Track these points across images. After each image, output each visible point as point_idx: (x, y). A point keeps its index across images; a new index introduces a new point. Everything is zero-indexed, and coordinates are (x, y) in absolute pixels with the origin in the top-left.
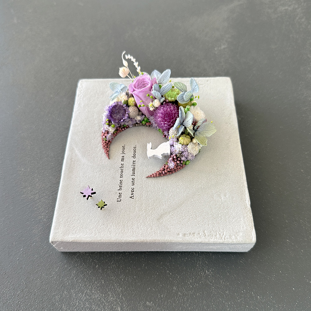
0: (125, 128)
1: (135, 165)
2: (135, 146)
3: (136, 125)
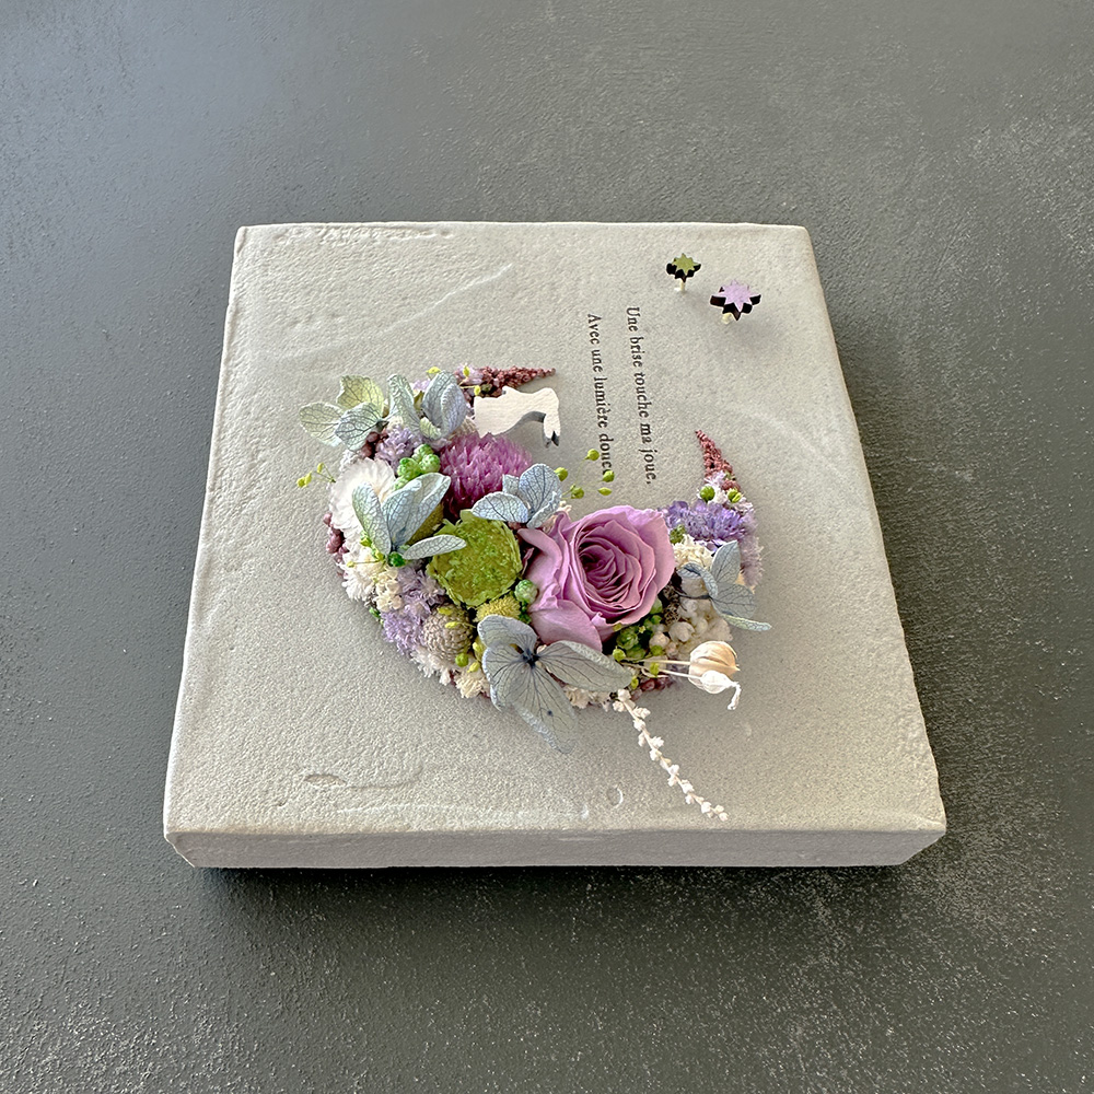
1: (598, 410)
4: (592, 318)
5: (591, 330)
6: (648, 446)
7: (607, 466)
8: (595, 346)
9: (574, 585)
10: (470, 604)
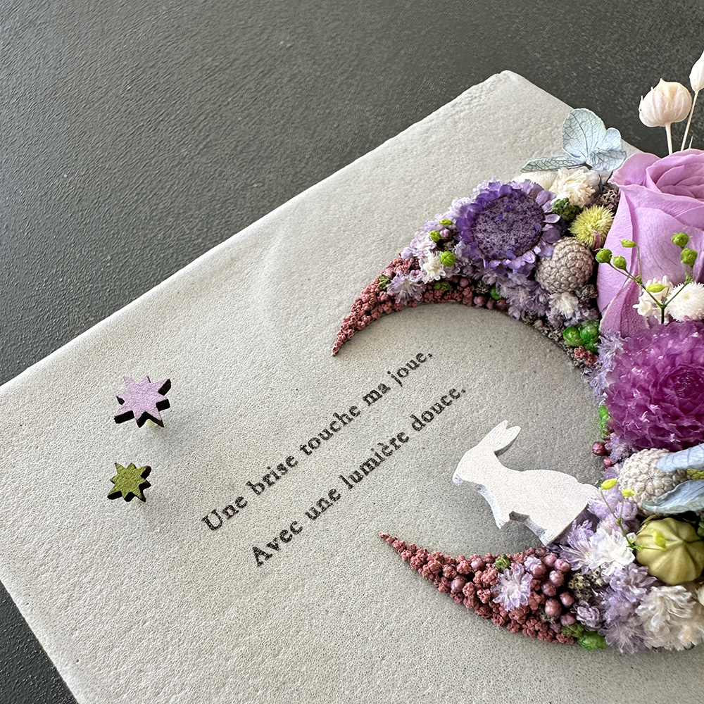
0: (489, 305)
1: (389, 454)
2: (459, 390)
3: (538, 323)
4: (262, 558)
5: (281, 544)
6: (391, 383)
7: (449, 399)
8: (304, 522)
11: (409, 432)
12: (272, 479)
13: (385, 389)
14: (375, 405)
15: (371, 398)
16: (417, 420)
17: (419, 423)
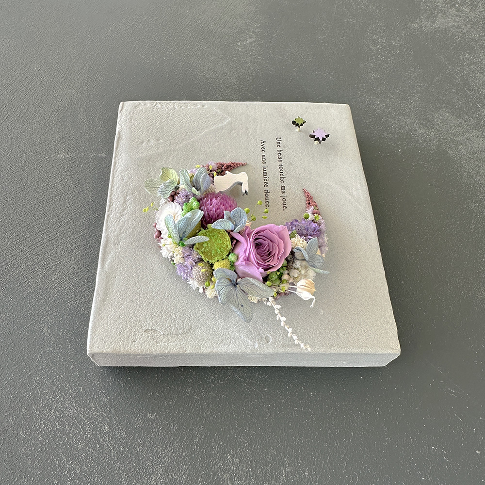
1: (264, 180)
4: (262, 142)
5: (262, 147)
6: (284, 195)
7: (267, 203)
8: (264, 153)
9: (251, 256)
10: (211, 262)
11: (266, 188)
12: (279, 155)
13: (283, 193)
14: (280, 187)
15: (283, 188)
16: (268, 192)
17: (267, 192)
